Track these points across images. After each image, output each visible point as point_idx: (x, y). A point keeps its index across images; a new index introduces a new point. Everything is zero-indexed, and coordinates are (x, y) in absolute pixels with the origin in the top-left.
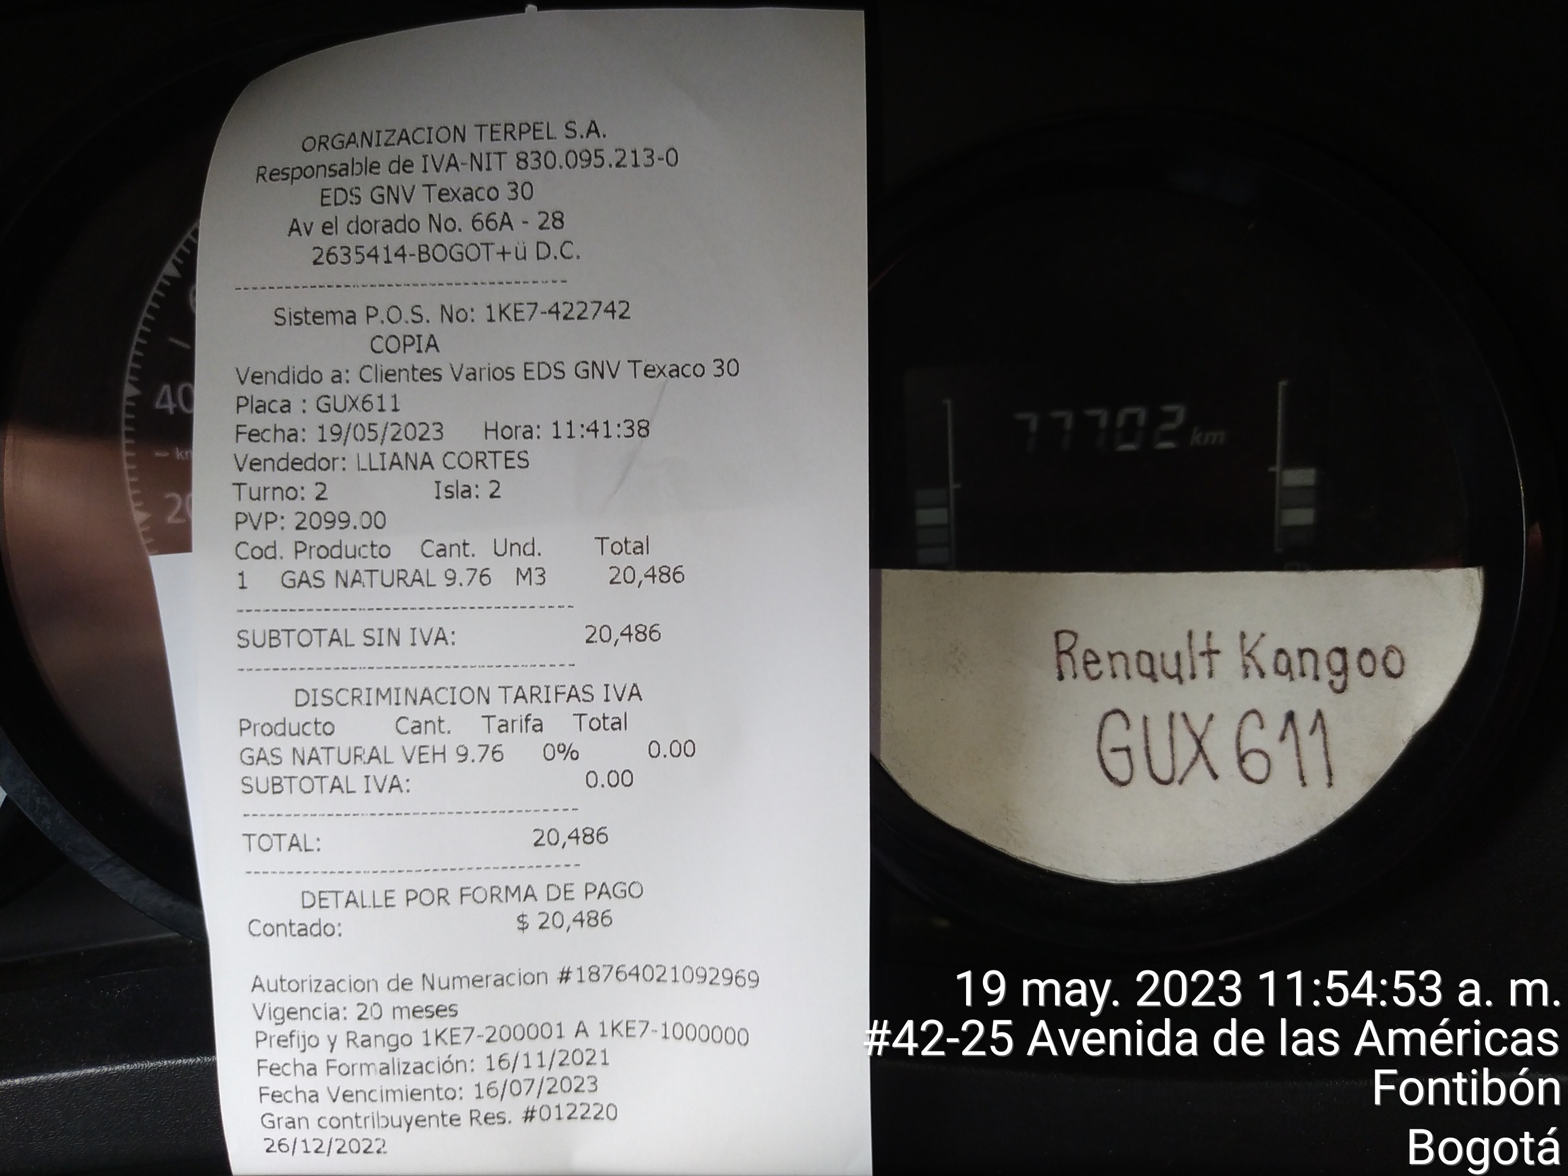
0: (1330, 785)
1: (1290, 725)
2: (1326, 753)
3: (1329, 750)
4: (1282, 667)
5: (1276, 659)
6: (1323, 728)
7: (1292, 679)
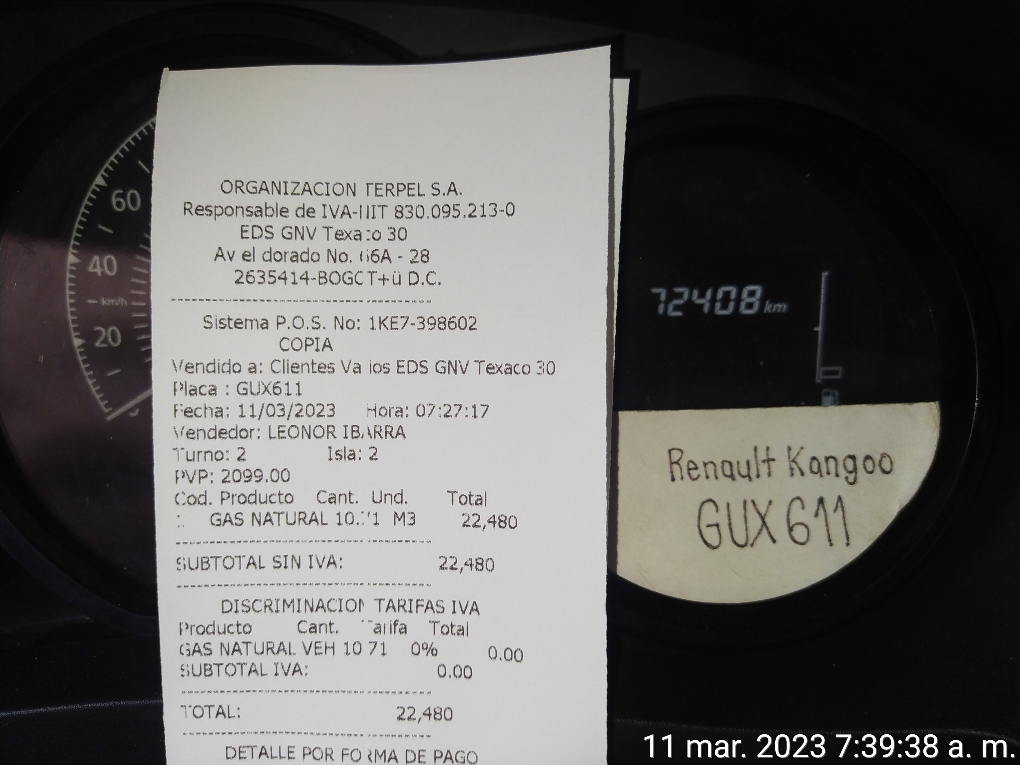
0: (848, 544)
1: (821, 506)
2: (845, 524)
3: (847, 522)
4: (815, 469)
5: (811, 463)
6: (843, 507)
7: (821, 476)
